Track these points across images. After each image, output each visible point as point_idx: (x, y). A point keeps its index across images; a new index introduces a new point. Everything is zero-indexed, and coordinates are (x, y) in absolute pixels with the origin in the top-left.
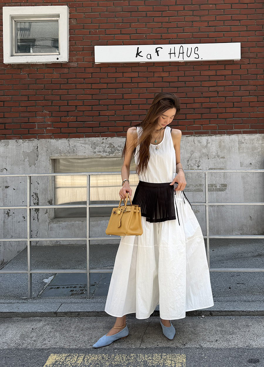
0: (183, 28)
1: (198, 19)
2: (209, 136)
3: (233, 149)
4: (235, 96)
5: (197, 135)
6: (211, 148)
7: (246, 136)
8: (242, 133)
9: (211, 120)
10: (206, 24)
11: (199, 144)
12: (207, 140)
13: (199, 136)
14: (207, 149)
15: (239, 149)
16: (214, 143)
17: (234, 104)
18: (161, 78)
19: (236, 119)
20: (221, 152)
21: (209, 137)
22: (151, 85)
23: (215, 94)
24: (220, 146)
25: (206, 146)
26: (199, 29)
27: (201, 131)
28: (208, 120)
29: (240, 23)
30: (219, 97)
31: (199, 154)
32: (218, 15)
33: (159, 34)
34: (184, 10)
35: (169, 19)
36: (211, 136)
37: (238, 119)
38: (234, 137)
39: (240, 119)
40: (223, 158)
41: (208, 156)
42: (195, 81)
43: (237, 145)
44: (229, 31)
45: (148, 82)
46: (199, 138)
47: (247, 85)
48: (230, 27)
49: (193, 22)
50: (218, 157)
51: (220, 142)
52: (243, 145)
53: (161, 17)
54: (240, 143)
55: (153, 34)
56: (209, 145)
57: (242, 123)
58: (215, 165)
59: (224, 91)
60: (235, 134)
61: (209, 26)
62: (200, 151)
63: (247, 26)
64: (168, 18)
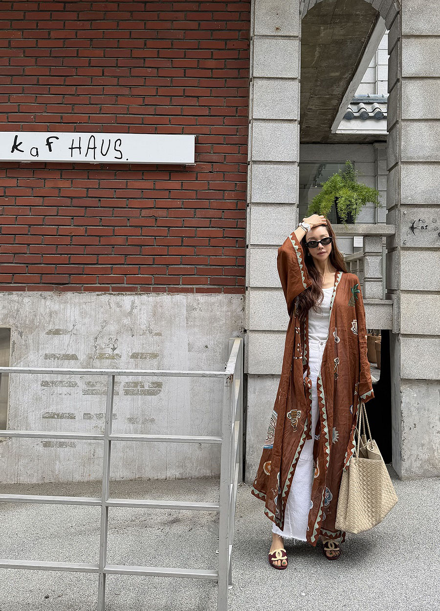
0: (99, 106)
1: (126, 91)
2: (136, 294)
3: (177, 319)
4: (185, 227)
5: (115, 293)
6: (138, 317)
7: (201, 297)
8: (195, 291)
9: (141, 266)
10: (140, 100)
11: (118, 309)
12: (133, 303)
13: (118, 294)
14: (131, 318)
15: (187, 320)
16: (144, 307)
17: (182, 241)
18: (57, 191)
19: (186, 266)
20: (155, 324)
21: (136, 297)
22: (39, 201)
23: (151, 222)
24: (154, 315)
25: (130, 313)
26: (128, 108)
27: (123, 285)
28: (137, 266)
29: (198, 101)
30: (157, 227)
31: (117, 327)
32: (161, 86)
33: (58, 114)
34: (103, 76)
35: (76, 89)
36: (140, 294)
37: (189, 266)
38: (180, 298)
39: (193, 266)
40: (159, 334)
41: (132, 331)
42: (116, 198)
43: (185, 312)
44: (180, 115)
45: (34, 196)
46: (119, 298)
47: (207, 209)
48: (181, 108)
49: (117, 97)
50: (151, 332)
51: (155, 306)
52: (196, 314)
53: (62, 85)
54: (191, 309)
55: (47, 114)
56: (135, 311)
57: (195, 275)
58: (143, 348)
59: (167, 217)
60: (182, 294)
61: (146, 105)
62: (119, 321)
63: (210, 108)
64: (75, 87)
